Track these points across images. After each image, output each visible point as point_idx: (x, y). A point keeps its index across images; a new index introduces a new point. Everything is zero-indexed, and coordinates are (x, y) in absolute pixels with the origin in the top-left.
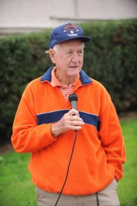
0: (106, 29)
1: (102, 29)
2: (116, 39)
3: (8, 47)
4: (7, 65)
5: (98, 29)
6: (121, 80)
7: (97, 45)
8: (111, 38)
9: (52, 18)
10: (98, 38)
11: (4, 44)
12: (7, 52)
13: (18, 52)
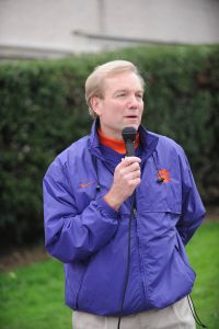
0: (186, 61)
1: (180, 60)
2: (202, 79)
3: (27, 82)
4: (24, 112)
5: (174, 59)
6: (207, 150)
7: (172, 87)
8: (195, 75)
9: (76, 33)
10: (174, 75)
11: (21, 75)
12: (26, 90)
13: (44, 91)
